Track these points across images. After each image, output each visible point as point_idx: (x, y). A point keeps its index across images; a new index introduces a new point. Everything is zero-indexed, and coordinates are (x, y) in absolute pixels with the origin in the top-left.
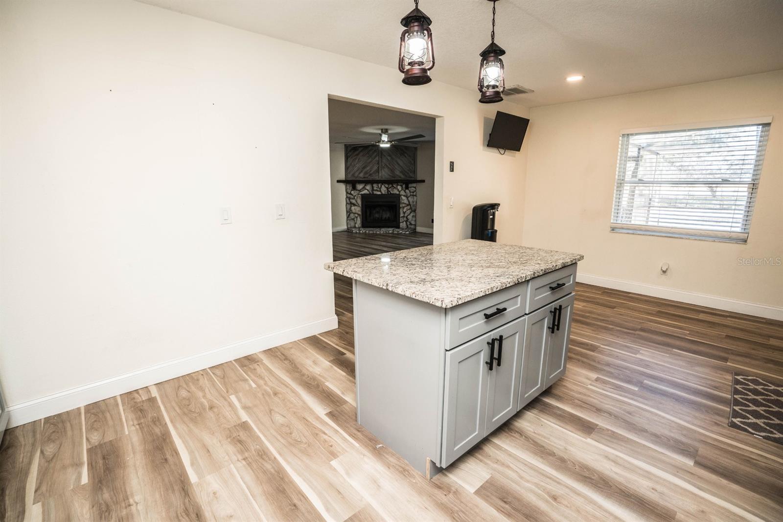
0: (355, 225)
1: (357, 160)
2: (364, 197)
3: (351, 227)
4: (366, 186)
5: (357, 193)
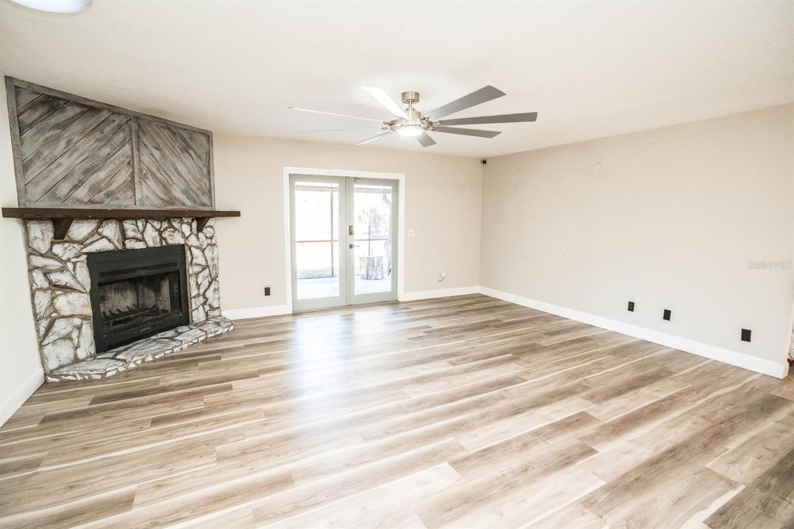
0: (75, 355)
1: (63, 143)
2: (95, 261)
3: (61, 367)
4: (102, 227)
5: (75, 251)
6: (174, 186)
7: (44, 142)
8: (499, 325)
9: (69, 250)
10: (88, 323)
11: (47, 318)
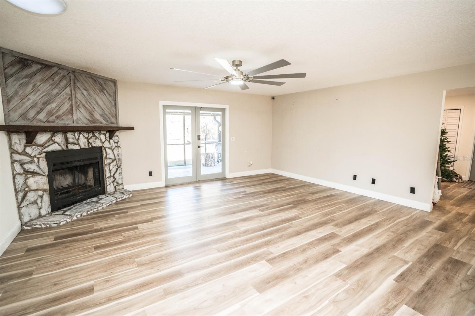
2: (50, 157)
3: (32, 220)
4: (54, 136)
5: (39, 151)
6: (96, 112)
7: (19, 85)
8: (284, 190)
9: (35, 150)
10: (47, 194)
11: (23, 191)
